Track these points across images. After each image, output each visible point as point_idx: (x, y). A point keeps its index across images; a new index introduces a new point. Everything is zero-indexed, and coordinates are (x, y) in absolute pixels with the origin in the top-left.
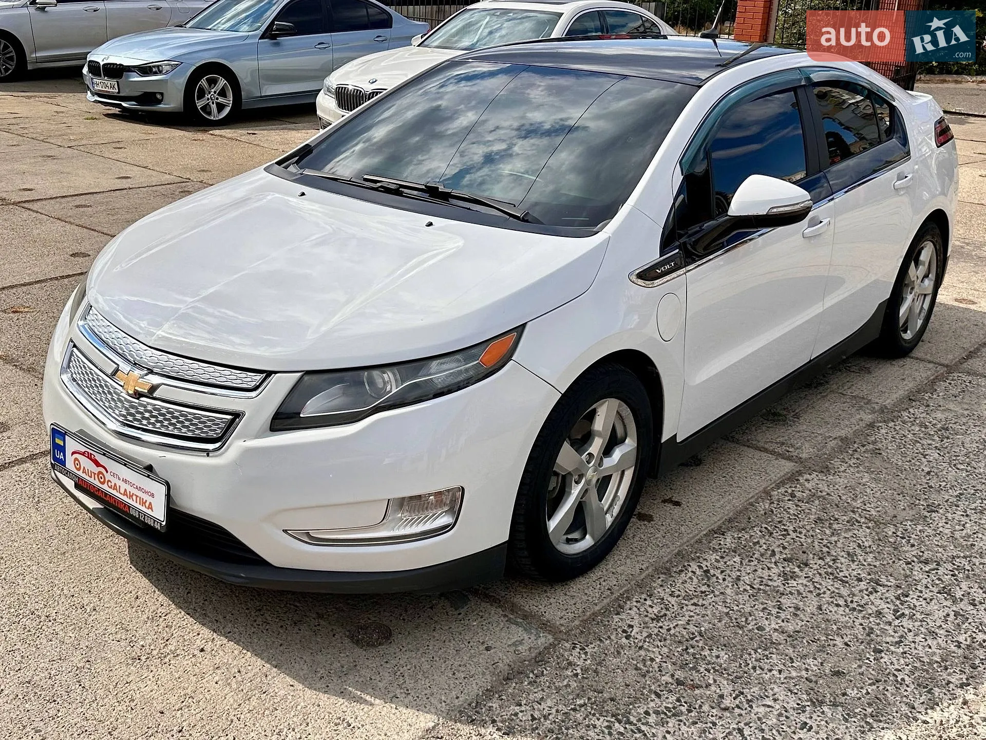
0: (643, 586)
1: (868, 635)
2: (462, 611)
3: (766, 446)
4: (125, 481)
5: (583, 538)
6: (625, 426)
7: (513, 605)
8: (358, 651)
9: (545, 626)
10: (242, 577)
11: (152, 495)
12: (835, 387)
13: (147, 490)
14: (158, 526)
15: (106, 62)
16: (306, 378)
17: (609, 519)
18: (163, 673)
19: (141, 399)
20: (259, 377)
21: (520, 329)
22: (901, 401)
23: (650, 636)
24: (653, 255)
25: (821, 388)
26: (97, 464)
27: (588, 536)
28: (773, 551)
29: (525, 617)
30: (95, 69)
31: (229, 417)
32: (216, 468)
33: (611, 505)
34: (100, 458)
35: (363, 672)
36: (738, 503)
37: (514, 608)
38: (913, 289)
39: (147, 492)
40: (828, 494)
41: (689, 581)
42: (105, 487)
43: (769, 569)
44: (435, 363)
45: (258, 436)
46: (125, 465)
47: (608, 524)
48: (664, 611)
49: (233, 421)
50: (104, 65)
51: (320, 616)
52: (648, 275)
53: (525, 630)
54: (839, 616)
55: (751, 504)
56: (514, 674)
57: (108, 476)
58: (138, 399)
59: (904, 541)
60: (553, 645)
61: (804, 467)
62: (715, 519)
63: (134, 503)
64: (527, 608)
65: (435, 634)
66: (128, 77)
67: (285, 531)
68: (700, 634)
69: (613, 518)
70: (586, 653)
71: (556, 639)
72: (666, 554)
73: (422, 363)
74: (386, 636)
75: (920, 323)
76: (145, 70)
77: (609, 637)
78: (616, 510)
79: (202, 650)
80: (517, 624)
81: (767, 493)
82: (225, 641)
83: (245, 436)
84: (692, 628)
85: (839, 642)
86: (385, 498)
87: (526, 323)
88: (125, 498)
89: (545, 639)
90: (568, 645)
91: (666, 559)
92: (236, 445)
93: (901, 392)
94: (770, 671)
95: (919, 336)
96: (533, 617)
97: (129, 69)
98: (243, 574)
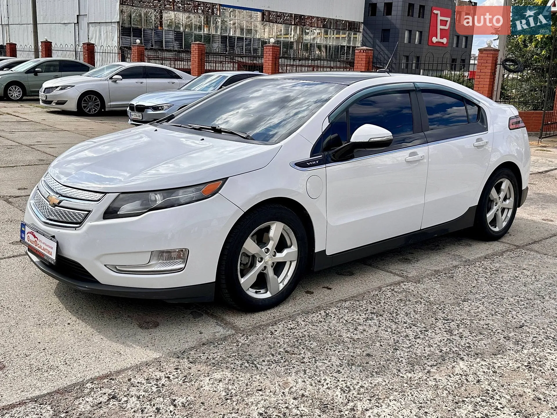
0: (292, 318)
1: (395, 343)
2: (197, 320)
3: (392, 271)
4: (44, 243)
5: (266, 292)
6: (290, 239)
7: (223, 319)
8: (139, 329)
9: (234, 327)
10: (86, 288)
11: (52, 248)
12: (446, 251)
13: (50, 246)
14: (53, 263)
15: (137, 104)
16: (121, 196)
17: (281, 286)
18: (48, 330)
19: (56, 207)
20: (102, 195)
21: (224, 180)
22: (480, 258)
23: (283, 335)
24: (306, 156)
25: (438, 251)
26: (35, 237)
27: (268, 292)
28: (368, 309)
29: (225, 324)
30: (132, 107)
31: (87, 212)
32: (78, 235)
33: (284, 279)
34: (36, 234)
35: (137, 337)
36: (361, 291)
37: (222, 320)
38: (496, 203)
39: (50, 247)
40: (412, 291)
41: (315, 317)
42: (37, 247)
43: (360, 315)
44: (181, 191)
45: (97, 220)
46: (44, 235)
47: (281, 288)
48: (296, 327)
49: (88, 214)
50: (136, 106)
51: (129, 316)
52: (302, 165)
53: (223, 328)
54: (385, 335)
55: (369, 292)
56: (209, 343)
57: (38, 242)
58: (54, 207)
59: (440, 311)
60: (233, 335)
61: (408, 279)
62: (345, 295)
63: (45, 253)
64: (228, 321)
65: (179, 327)
66: (147, 111)
67: (105, 265)
68: (309, 336)
69: (284, 286)
70: (248, 338)
71: (236, 332)
72: (310, 307)
73: (175, 190)
74: (156, 325)
75: (504, 224)
76: (155, 108)
77: (263, 334)
78: (286, 282)
79: (69, 324)
80: (220, 326)
81: (380, 288)
82: (81, 321)
83: (91, 221)
84: (306, 333)
85: (378, 344)
86: (150, 250)
87: (228, 177)
88: (43, 251)
89: (231, 332)
90: (240, 335)
91: (310, 308)
92: (87, 224)
93: (482, 255)
94: (334, 351)
95: (505, 231)
96: (230, 324)
97: (148, 107)
98: (86, 287)
